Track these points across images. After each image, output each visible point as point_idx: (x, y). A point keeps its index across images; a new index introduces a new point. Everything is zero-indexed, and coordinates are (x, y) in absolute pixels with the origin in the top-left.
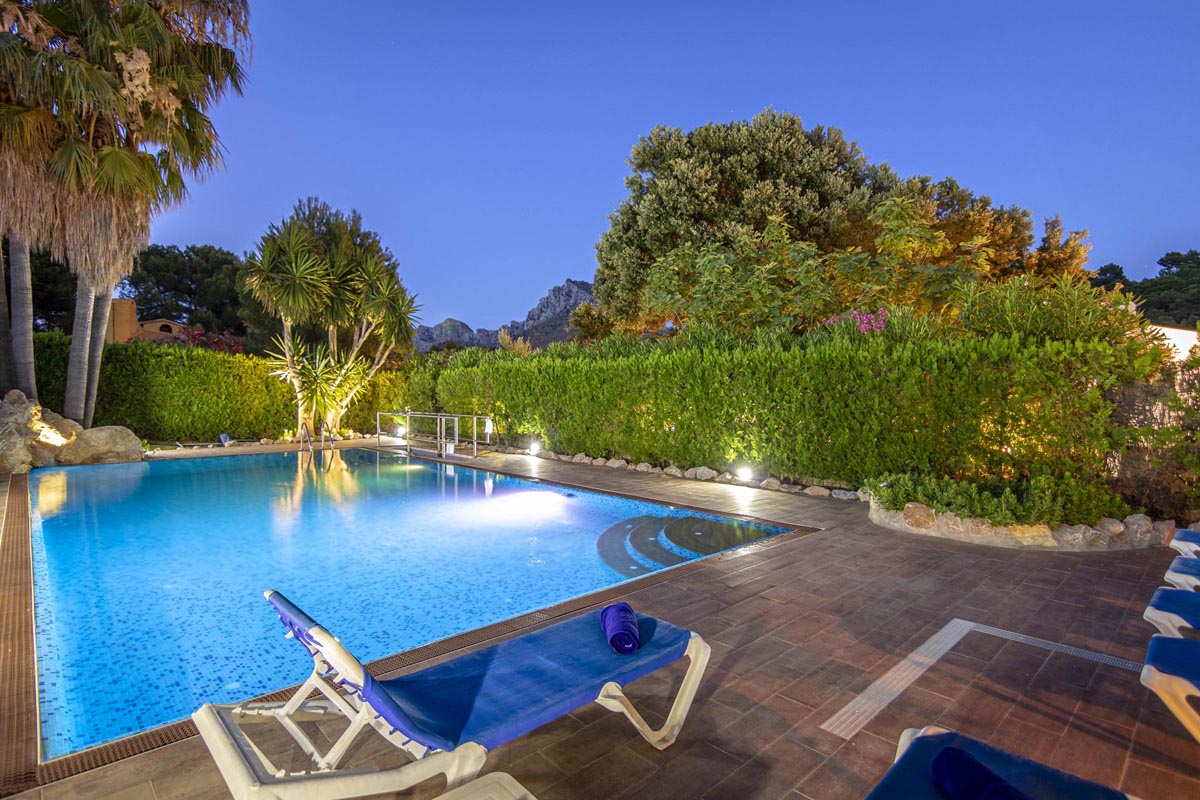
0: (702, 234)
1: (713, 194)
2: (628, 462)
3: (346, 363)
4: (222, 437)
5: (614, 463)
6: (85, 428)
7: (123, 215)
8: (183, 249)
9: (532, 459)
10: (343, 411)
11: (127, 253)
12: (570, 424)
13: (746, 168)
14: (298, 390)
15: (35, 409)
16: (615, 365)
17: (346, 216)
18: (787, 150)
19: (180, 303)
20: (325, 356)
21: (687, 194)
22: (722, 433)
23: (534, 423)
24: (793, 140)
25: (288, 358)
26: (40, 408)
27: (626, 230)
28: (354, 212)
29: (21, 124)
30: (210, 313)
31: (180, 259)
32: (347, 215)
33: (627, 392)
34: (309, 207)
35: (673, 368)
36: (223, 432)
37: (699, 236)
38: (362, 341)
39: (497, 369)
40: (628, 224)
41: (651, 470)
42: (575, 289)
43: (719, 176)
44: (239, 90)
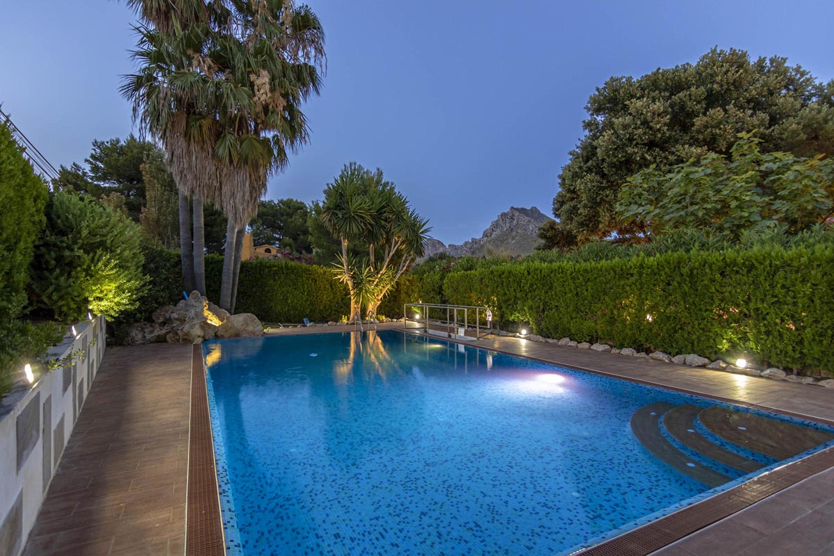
0: (655, 158)
1: (665, 124)
2: (611, 347)
3: (381, 269)
4: (305, 320)
5: (598, 347)
6: (231, 315)
7: (253, 177)
8: (276, 202)
9: (522, 342)
10: (379, 303)
11: (255, 202)
12: (556, 314)
13: (695, 101)
14: (351, 288)
15: (205, 303)
16: (599, 266)
17: (373, 173)
18: (735, 80)
19: (274, 235)
20: (368, 265)
21: (642, 127)
22: (712, 325)
23: (524, 313)
24: (741, 71)
25: (345, 267)
26: (207, 302)
27: (586, 162)
28: (378, 169)
29: (200, 126)
30: (291, 240)
31: (275, 208)
32: (374, 171)
33: (611, 288)
34: (351, 169)
35: (658, 268)
36: (305, 317)
37: (652, 160)
38: (391, 254)
39: (492, 272)
40: (587, 157)
41: (636, 355)
42: (517, 214)
43: (670, 110)
44: (318, 93)
